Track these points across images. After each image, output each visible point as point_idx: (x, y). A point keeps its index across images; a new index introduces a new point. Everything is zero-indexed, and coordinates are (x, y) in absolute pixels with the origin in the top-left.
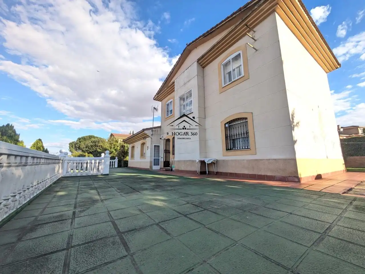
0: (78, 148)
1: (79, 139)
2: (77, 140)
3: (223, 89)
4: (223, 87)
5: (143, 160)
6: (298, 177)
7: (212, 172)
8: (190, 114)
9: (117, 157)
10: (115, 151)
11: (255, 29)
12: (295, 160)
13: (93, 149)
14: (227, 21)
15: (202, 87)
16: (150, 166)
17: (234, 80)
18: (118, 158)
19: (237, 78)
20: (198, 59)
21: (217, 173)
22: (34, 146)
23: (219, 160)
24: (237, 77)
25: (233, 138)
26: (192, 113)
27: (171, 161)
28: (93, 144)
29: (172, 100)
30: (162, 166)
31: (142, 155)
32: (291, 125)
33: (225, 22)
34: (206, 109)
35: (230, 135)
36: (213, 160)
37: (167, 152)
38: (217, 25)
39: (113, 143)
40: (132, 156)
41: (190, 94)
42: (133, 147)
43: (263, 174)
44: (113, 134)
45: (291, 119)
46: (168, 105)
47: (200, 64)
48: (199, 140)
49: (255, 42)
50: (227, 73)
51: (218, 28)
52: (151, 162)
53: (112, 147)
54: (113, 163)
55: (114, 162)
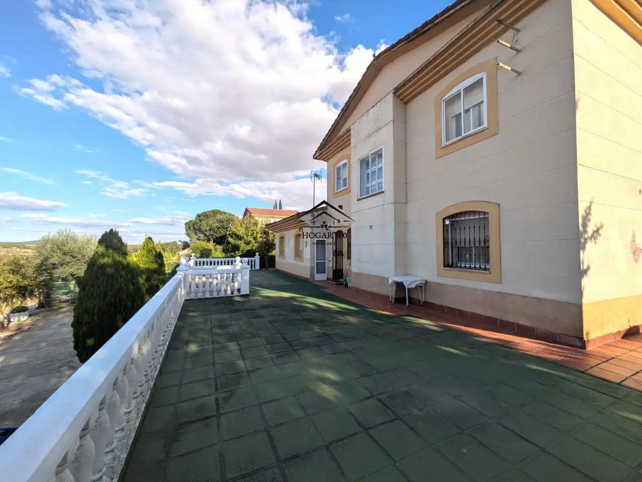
0: (198, 230)
1: (199, 216)
2: (196, 218)
3: (443, 151)
4: (443, 146)
5: (298, 263)
6: (581, 339)
7: (416, 299)
8: (379, 193)
9: (257, 254)
10: (253, 241)
11: (518, 26)
12: (580, 307)
13: (221, 233)
14: (459, 9)
15: (403, 142)
16: (311, 275)
17: (465, 135)
18: (259, 255)
19: (472, 131)
20: (395, 88)
21: (425, 303)
22: (144, 248)
23: (430, 282)
24: (473, 129)
25: (458, 245)
26: (383, 192)
27: (344, 269)
28: (220, 224)
29: (346, 161)
30: (331, 276)
31: (298, 254)
32: (579, 239)
33: (453, 11)
34: (408, 185)
35: (452, 239)
36: (419, 282)
37: (338, 254)
38: (436, 17)
39: (250, 228)
40: (282, 253)
41: (379, 155)
42: (282, 238)
43: (511, 320)
44: (249, 210)
45: (581, 228)
46: (339, 169)
47: (398, 96)
48: (393, 243)
49: (517, 55)
50: (453, 117)
51: (438, 23)
52: (312, 268)
53: (250, 234)
54: (253, 263)
55: (253, 261)
